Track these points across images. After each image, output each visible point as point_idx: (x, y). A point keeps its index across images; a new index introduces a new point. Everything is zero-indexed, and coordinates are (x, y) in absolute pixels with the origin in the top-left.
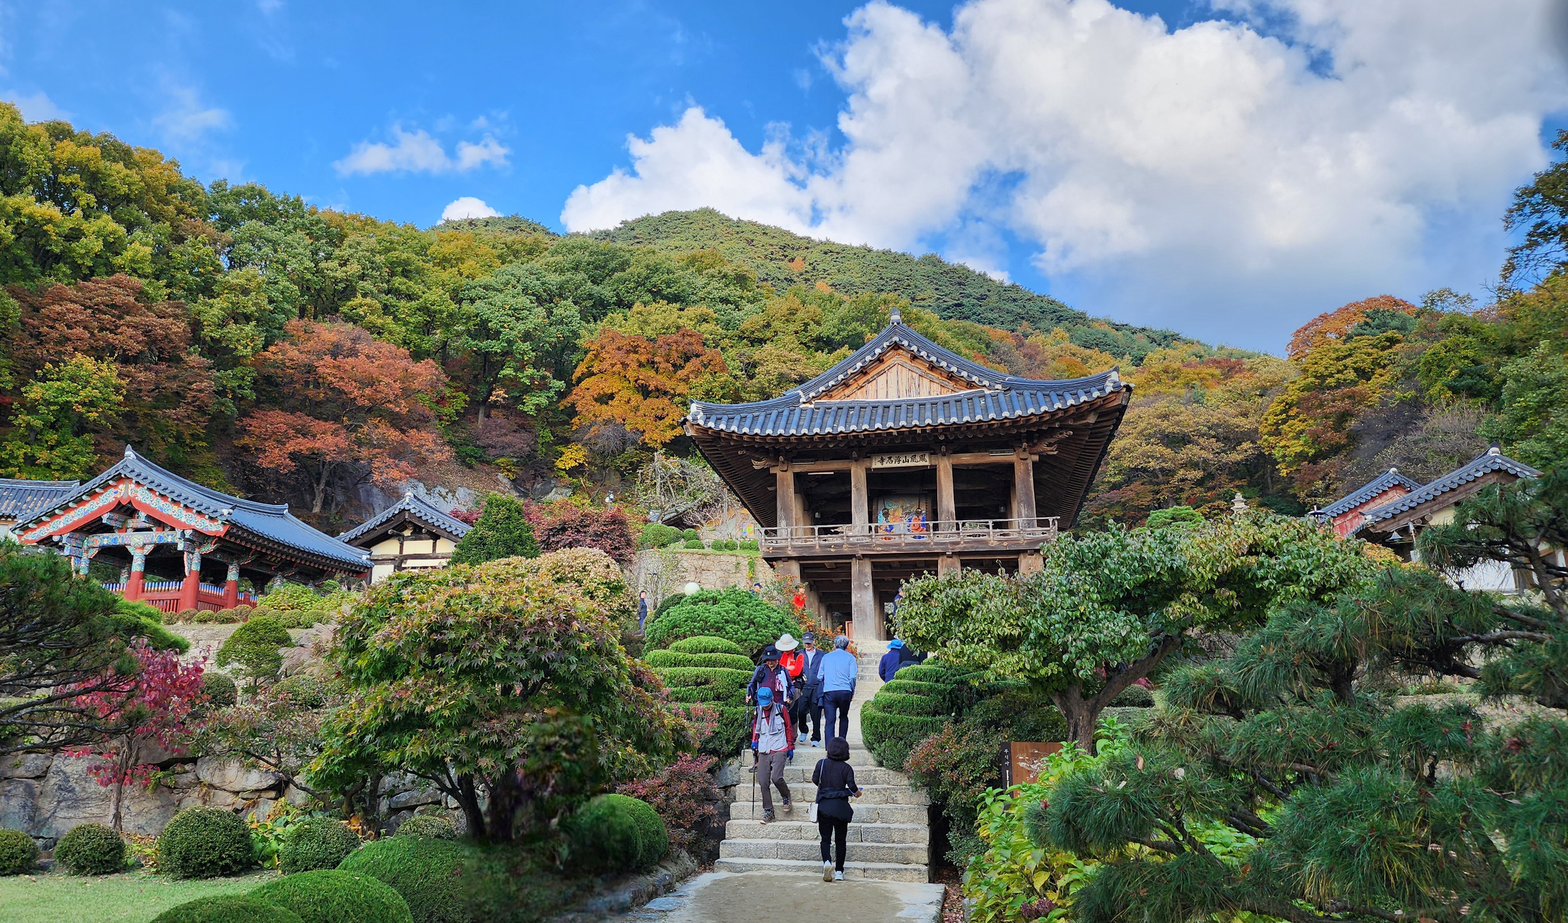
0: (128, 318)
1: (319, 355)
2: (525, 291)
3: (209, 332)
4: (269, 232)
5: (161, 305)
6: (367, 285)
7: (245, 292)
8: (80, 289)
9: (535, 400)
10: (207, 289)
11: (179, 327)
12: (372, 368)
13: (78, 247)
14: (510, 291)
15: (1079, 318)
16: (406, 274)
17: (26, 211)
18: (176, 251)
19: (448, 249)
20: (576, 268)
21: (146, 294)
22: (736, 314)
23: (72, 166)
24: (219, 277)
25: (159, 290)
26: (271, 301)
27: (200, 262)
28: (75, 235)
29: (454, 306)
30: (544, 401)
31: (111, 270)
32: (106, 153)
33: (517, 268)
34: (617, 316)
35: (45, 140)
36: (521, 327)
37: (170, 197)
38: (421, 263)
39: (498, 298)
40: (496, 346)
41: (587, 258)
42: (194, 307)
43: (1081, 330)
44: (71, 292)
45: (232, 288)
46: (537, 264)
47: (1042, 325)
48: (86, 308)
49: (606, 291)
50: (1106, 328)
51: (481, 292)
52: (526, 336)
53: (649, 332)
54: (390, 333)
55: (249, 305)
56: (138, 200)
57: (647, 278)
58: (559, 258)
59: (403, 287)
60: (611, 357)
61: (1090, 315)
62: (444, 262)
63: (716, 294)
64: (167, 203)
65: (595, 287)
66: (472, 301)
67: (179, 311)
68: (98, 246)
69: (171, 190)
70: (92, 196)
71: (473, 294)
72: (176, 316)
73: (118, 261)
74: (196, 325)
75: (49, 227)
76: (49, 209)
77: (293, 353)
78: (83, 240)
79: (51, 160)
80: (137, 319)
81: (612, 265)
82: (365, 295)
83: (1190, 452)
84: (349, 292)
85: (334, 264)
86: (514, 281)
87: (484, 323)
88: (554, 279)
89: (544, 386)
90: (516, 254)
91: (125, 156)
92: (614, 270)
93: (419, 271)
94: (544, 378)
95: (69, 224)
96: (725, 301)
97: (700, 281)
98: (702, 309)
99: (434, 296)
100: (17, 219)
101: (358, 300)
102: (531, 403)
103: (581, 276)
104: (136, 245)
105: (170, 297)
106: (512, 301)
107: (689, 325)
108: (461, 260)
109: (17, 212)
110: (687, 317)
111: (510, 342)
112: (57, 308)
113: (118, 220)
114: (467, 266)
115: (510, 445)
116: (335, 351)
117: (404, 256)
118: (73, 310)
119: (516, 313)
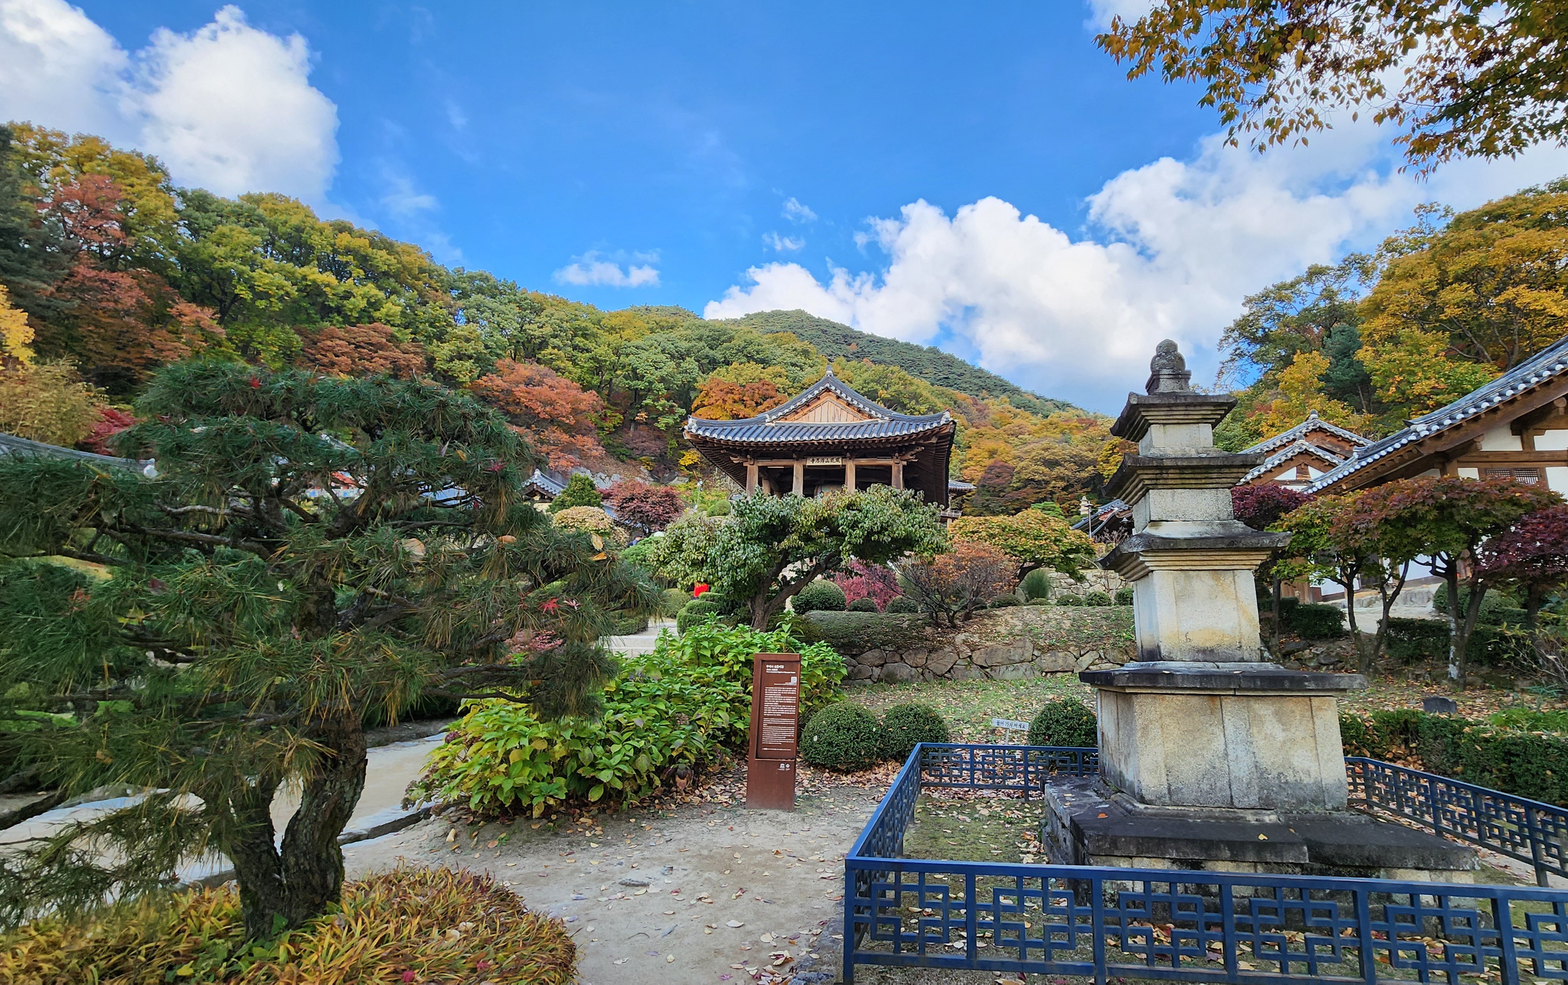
0: (380, 352)
1: (518, 383)
2: (663, 351)
3: (439, 365)
4: (489, 302)
5: (405, 346)
6: (557, 341)
7: (468, 340)
8: (347, 332)
9: (665, 420)
10: (440, 337)
11: (418, 360)
12: (552, 394)
13: (348, 304)
14: (653, 350)
15: (1016, 391)
16: (585, 336)
17: (311, 277)
18: (420, 310)
19: (614, 322)
20: (700, 339)
21: (396, 337)
22: (801, 373)
23: (348, 251)
24: (449, 329)
25: (406, 336)
26: (487, 347)
27: (437, 319)
28: (348, 295)
29: (614, 358)
30: (671, 421)
31: (372, 320)
32: (373, 244)
33: (660, 336)
34: (722, 370)
35: (328, 231)
36: (658, 373)
37: (421, 276)
38: (595, 330)
39: (644, 355)
40: (641, 385)
41: (707, 333)
42: (431, 348)
43: (1017, 398)
44: (341, 333)
45: (458, 338)
46: (674, 335)
47: (994, 393)
48: (350, 344)
49: (718, 354)
50: (1031, 398)
51: (634, 350)
52: (662, 380)
53: (741, 381)
54: (570, 373)
55: (470, 350)
56: (396, 276)
57: (745, 347)
58: (689, 332)
59: (581, 344)
60: (715, 396)
61: (1023, 389)
62: (612, 330)
63: (788, 360)
64: (419, 280)
65: (712, 352)
66: (627, 355)
67: (418, 350)
68: (363, 304)
69: (422, 271)
70: (361, 271)
71: (628, 351)
72: (416, 353)
73: (377, 314)
74: (431, 360)
75: (327, 289)
76: (329, 278)
77: (499, 381)
78: (352, 299)
79: (332, 245)
80: (387, 353)
81: (723, 338)
82: (554, 348)
83: (1058, 471)
84: (543, 344)
85: (535, 326)
86: (656, 344)
87: (634, 370)
88: (684, 345)
89: (671, 411)
90: (662, 328)
91: (390, 248)
92: (724, 342)
93: (595, 336)
94: (672, 406)
95: (341, 289)
96: (793, 365)
97: (779, 352)
98: (778, 369)
99: (601, 351)
100: (304, 283)
101: (550, 350)
102: (663, 422)
103: (702, 343)
104: (389, 305)
105: (413, 340)
106: (653, 357)
107: (768, 379)
108: (623, 329)
109: (304, 278)
110: (767, 374)
111: (651, 383)
112: (329, 343)
113: (380, 288)
114: (626, 334)
115: (649, 448)
116: (529, 382)
117: (584, 325)
118: (341, 345)
119: (656, 366)
